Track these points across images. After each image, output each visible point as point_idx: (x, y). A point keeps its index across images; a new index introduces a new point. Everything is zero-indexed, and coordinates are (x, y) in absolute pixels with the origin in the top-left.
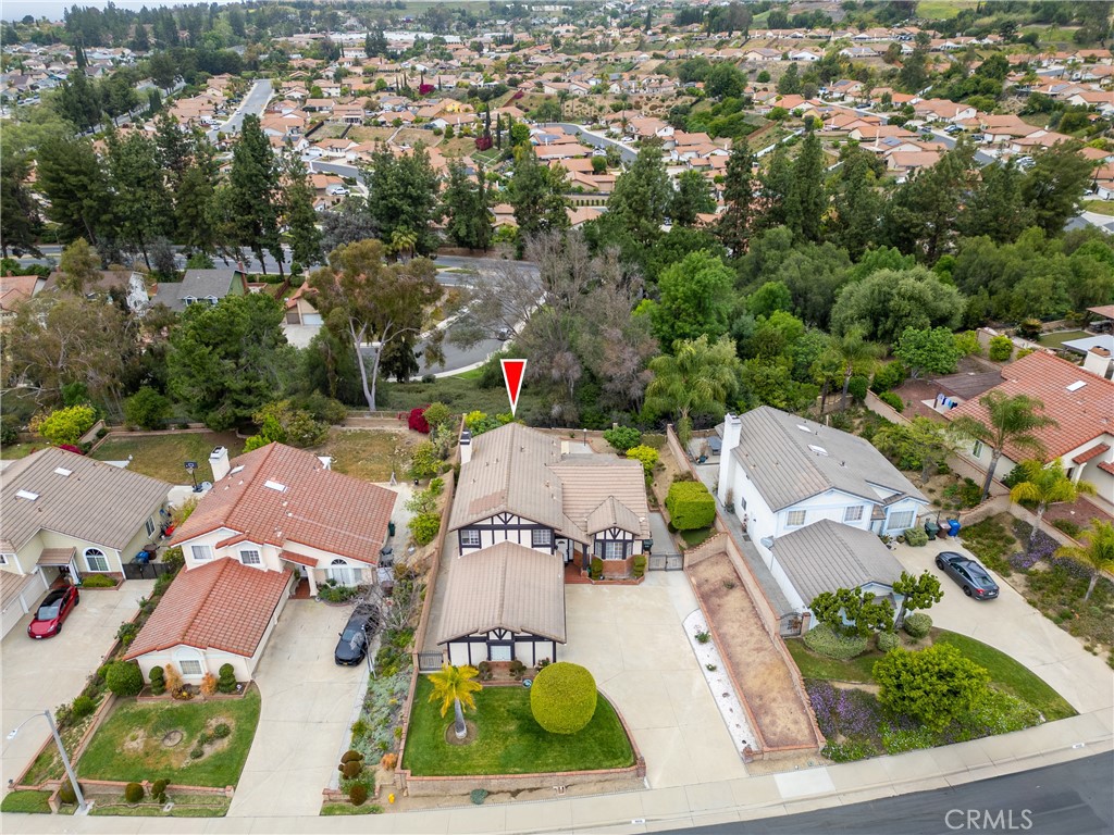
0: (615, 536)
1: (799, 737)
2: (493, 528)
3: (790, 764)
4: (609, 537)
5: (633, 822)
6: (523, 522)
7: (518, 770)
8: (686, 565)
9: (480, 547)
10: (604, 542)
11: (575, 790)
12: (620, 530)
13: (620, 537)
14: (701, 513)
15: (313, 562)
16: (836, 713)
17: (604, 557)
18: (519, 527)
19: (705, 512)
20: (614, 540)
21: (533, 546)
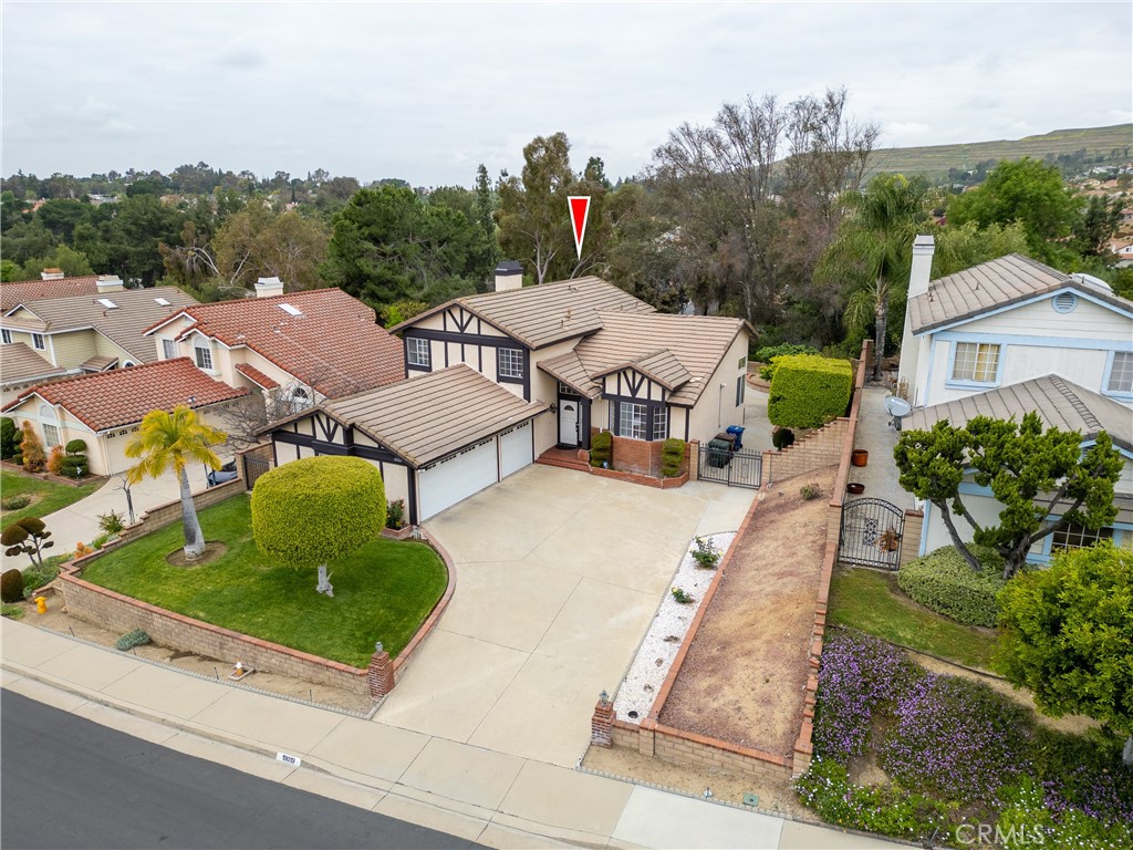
0: (634, 391)
1: (754, 733)
2: (445, 337)
3: (696, 784)
4: (626, 392)
5: (280, 756)
6: (487, 331)
7: (201, 614)
8: (765, 478)
9: (429, 369)
10: (617, 400)
11: (260, 679)
12: (643, 377)
13: (642, 394)
14: (818, 394)
15: (271, 384)
16: (886, 716)
17: (617, 433)
18: (480, 341)
19: (826, 393)
20: (633, 399)
21: (500, 379)
